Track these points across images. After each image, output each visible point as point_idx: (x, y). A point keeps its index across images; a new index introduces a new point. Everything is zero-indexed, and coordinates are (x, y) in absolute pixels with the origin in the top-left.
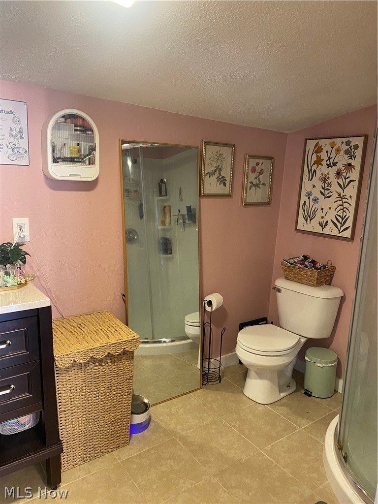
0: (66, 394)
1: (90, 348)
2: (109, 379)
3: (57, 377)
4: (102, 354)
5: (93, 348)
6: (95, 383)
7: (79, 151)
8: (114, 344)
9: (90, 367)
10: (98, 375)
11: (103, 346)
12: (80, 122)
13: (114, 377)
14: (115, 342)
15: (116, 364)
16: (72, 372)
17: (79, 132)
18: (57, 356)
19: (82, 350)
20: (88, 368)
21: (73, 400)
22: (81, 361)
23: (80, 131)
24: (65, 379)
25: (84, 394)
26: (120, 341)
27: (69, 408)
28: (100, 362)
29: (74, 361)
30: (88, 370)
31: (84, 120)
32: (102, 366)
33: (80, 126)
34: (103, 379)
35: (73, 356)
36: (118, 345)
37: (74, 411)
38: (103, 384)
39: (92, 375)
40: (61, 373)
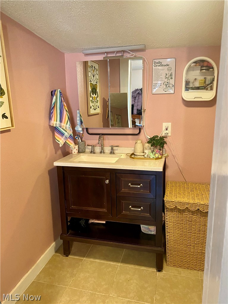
0: (171, 224)
1: (186, 202)
2: (198, 225)
3: (166, 212)
4: (194, 208)
5: (188, 202)
6: (189, 224)
7: (205, 82)
8: (202, 204)
9: (186, 213)
10: (191, 220)
11: (195, 204)
12: (205, 64)
13: (202, 225)
14: (203, 204)
15: (204, 218)
16: (175, 213)
17: (204, 71)
18: (166, 200)
19: (181, 202)
20: (185, 213)
21: (175, 228)
22: (180, 208)
23: (205, 69)
24: (171, 215)
25: (182, 228)
26: (207, 204)
27: (172, 232)
28: (193, 213)
29: (176, 206)
30: (185, 215)
31: (208, 62)
32: (194, 216)
33: (206, 67)
34: (194, 224)
35: (175, 203)
36: (205, 206)
37: (175, 235)
38: (194, 227)
39: (187, 219)
40: (169, 210)
